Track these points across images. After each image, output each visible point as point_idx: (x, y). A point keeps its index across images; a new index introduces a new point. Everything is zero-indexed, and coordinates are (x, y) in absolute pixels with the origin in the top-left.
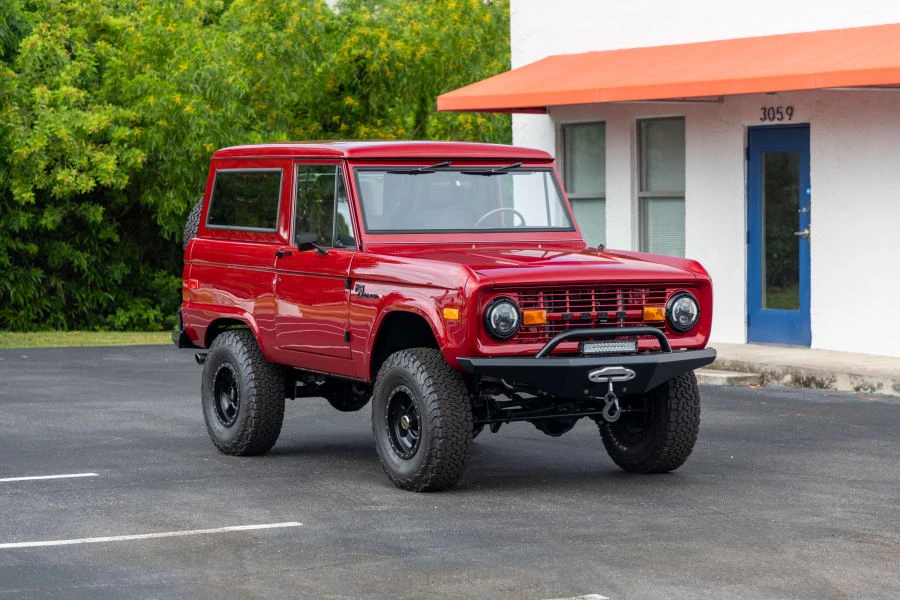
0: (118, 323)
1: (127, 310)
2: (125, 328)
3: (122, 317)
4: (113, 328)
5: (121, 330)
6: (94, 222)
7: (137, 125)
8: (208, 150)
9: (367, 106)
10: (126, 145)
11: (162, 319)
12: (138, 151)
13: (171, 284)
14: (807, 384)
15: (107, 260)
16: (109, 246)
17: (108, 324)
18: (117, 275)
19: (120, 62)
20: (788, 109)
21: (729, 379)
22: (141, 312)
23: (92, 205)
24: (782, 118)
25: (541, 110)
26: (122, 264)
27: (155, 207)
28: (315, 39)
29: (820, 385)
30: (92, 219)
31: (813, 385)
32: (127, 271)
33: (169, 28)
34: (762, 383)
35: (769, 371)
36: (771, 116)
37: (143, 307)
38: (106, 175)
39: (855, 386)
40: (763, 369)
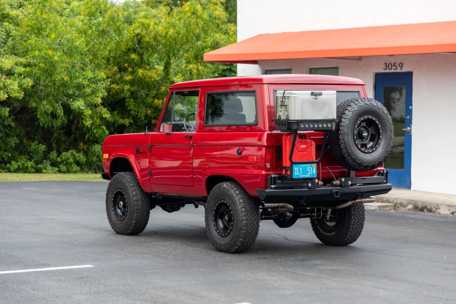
0: (12, 168)
1: (17, 162)
2: (16, 171)
3: (14, 165)
4: (9, 171)
5: (13, 172)
6: (4, 116)
7: (28, 66)
8: (65, 80)
9: (142, 59)
10: (22, 76)
11: (34, 166)
12: (29, 80)
13: (40, 149)
14: (422, 210)
15: (7, 135)
16: (9, 128)
17: (7, 169)
18: (13, 144)
19: (17, 33)
20: (400, 64)
21: (379, 206)
22: (25, 163)
23: (3, 107)
24: (396, 69)
25: (254, 62)
26: (15, 138)
27: (36, 108)
28: (118, 24)
29: (430, 211)
30: (3, 114)
31: (425, 211)
32: (18, 142)
33: (43, 16)
34: (395, 209)
35: (399, 202)
36: (390, 68)
37: (25, 160)
38: (13, 91)
39: (452, 211)
40: (395, 201)
